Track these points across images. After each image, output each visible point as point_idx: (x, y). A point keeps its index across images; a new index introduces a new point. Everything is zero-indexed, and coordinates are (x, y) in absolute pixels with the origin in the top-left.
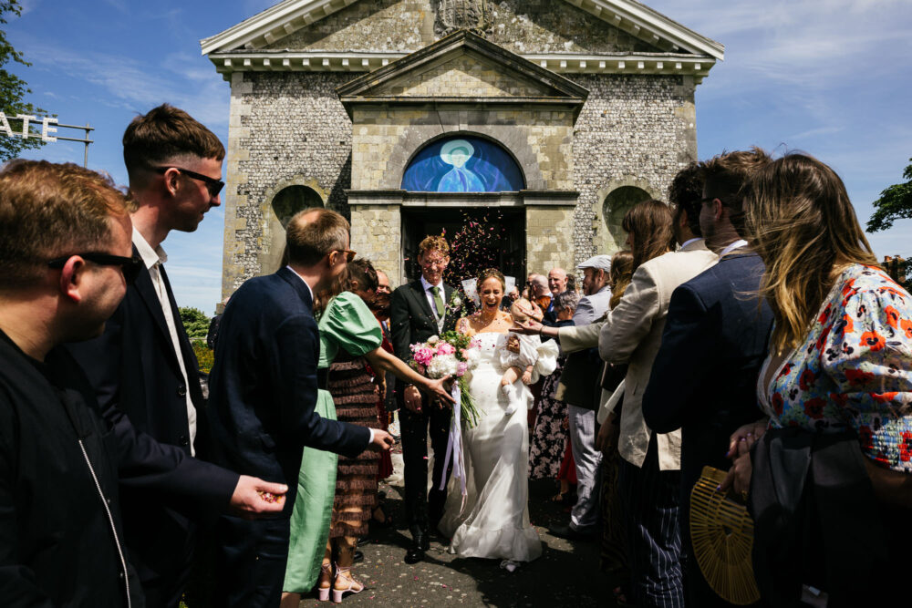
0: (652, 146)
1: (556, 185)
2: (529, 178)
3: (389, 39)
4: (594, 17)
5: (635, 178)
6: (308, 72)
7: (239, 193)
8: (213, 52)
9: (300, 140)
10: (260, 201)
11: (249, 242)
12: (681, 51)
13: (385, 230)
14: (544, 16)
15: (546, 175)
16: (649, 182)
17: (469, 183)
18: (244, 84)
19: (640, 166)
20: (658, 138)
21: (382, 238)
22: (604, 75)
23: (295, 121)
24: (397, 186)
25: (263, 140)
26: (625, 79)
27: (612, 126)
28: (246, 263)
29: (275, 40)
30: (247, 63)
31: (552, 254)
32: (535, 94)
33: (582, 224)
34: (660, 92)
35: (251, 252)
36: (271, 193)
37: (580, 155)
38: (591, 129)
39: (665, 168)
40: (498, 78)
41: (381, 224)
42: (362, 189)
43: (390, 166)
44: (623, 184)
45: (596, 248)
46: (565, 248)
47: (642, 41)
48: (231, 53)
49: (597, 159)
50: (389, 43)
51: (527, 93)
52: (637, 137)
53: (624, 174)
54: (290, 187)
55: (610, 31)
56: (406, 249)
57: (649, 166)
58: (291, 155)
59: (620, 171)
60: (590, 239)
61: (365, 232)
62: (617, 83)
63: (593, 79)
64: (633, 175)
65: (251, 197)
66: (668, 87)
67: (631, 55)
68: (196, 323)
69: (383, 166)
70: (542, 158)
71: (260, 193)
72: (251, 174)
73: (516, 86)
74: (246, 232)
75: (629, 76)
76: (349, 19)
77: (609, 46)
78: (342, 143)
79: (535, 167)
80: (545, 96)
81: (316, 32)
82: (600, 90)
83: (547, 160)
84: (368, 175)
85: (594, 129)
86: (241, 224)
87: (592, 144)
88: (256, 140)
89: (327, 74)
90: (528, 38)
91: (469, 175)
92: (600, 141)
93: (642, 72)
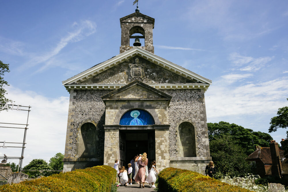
0: (192, 110)
1: (163, 123)
2: (156, 121)
3: (116, 80)
4: (174, 73)
5: (188, 119)
6: (92, 90)
7: (71, 125)
8: (65, 85)
9: (89, 109)
10: (77, 127)
11: (73, 139)
12: (200, 82)
13: (115, 137)
14: (160, 73)
15: (160, 120)
16: (192, 120)
17: (139, 123)
18: (74, 93)
19: (189, 116)
20: (194, 107)
22: (178, 90)
23: (88, 104)
24: (118, 124)
25: (79, 109)
26: (184, 90)
27: (180, 104)
28: (72, 146)
29: (83, 80)
30: (75, 87)
31: (163, 143)
32: (157, 97)
33: (172, 133)
34: (194, 94)
35: (74, 142)
36: (80, 125)
37: (171, 113)
38: (174, 105)
39: (197, 116)
40: (147, 93)
41: (113, 135)
42: (108, 125)
43: (116, 118)
44: (184, 121)
45: (177, 140)
46: (166, 141)
47: (189, 80)
48: (71, 84)
49: (176, 114)
50: (116, 81)
51: (155, 97)
52: (188, 107)
53: (185, 118)
54: (86, 123)
55: (179, 77)
56: (120, 142)
57: (192, 116)
58: (87, 114)
59: (183, 117)
60: (175, 138)
61: (109, 137)
62: (181, 92)
63: (174, 91)
64: (187, 118)
65: (75, 126)
66: (196, 93)
67: (185, 84)
68: (42, 165)
69: (114, 118)
70: (159, 115)
71: (77, 125)
72: (75, 119)
73: (151, 95)
74: (73, 136)
75: (185, 90)
76: (105, 75)
77: (179, 81)
78: (102, 110)
79: (157, 118)
80: (160, 98)
81: (95, 78)
82: (177, 94)
83: (161, 116)
84: (110, 121)
85: (175, 105)
86: (72, 134)
87: (175, 110)
88: (77, 109)
89: (98, 90)
90: (155, 79)
91: (139, 120)
92: (177, 109)
93: (189, 89)
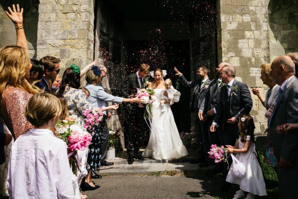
13: (75, 8)
21: (72, 15)
31: (246, 32)
46: (258, 27)
61: (54, 10)
